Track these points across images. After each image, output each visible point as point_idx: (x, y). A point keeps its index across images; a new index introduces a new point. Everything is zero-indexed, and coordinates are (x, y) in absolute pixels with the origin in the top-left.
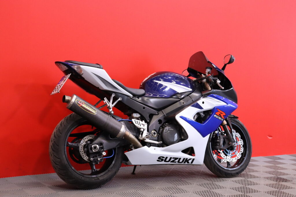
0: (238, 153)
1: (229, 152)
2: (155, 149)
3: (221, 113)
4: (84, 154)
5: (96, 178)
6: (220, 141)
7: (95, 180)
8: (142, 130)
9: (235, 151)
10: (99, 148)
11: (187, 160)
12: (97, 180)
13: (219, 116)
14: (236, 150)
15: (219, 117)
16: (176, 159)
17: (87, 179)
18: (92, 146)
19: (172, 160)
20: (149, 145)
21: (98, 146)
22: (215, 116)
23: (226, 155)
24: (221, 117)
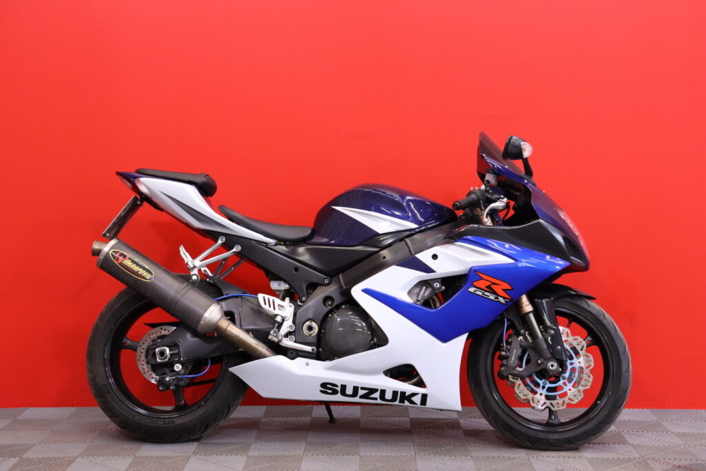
0: (573, 390)
1: (545, 384)
2: (307, 364)
3: (494, 284)
4: (145, 366)
5: (167, 421)
6: (508, 354)
7: (165, 423)
8: (279, 319)
9: (565, 384)
10: (171, 355)
11: (404, 397)
12: (169, 423)
13: (486, 291)
14: (566, 381)
15: (486, 293)
16: (373, 391)
17: (147, 420)
18: (155, 349)
19: (361, 392)
20: (294, 354)
21: (167, 350)
22: (472, 290)
23: (535, 393)
24: (494, 292)
